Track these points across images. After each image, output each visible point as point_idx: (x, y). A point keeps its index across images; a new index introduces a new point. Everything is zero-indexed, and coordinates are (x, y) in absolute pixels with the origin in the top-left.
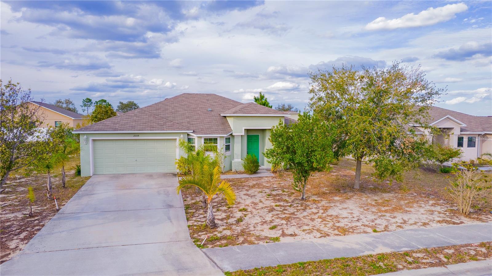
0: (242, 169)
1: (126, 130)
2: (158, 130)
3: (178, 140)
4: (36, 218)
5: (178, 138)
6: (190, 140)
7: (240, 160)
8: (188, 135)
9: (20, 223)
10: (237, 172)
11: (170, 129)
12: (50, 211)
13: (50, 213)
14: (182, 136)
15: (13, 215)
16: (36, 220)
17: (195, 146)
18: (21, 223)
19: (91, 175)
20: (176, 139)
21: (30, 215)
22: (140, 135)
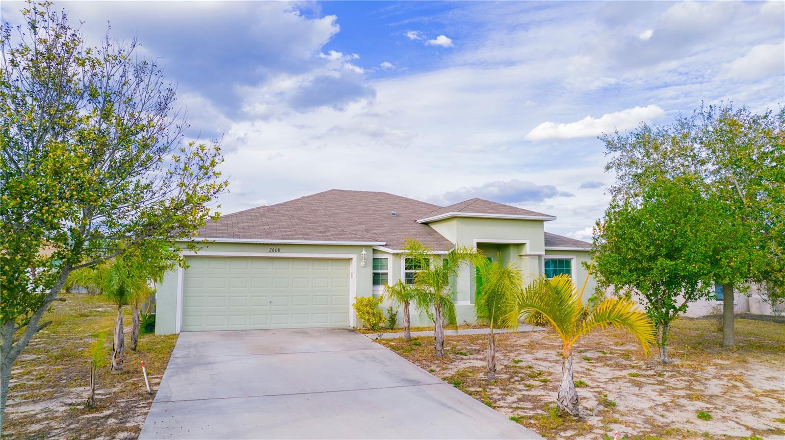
0: (472, 319)
1: (255, 237)
2: (319, 239)
3: (354, 261)
4: (107, 412)
5: (354, 257)
6: (376, 263)
7: (468, 303)
8: (375, 251)
9: (69, 425)
10: (468, 326)
11: (340, 238)
12: (133, 397)
13: (136, 402)
14: (364, 252)
15: (38, 408)
16: (109, 416)
17: (387, 274)
18: (72, 423)
19: (178, 331)
20: (352, 259)
21: (91, 404)
22: (282, 248)
